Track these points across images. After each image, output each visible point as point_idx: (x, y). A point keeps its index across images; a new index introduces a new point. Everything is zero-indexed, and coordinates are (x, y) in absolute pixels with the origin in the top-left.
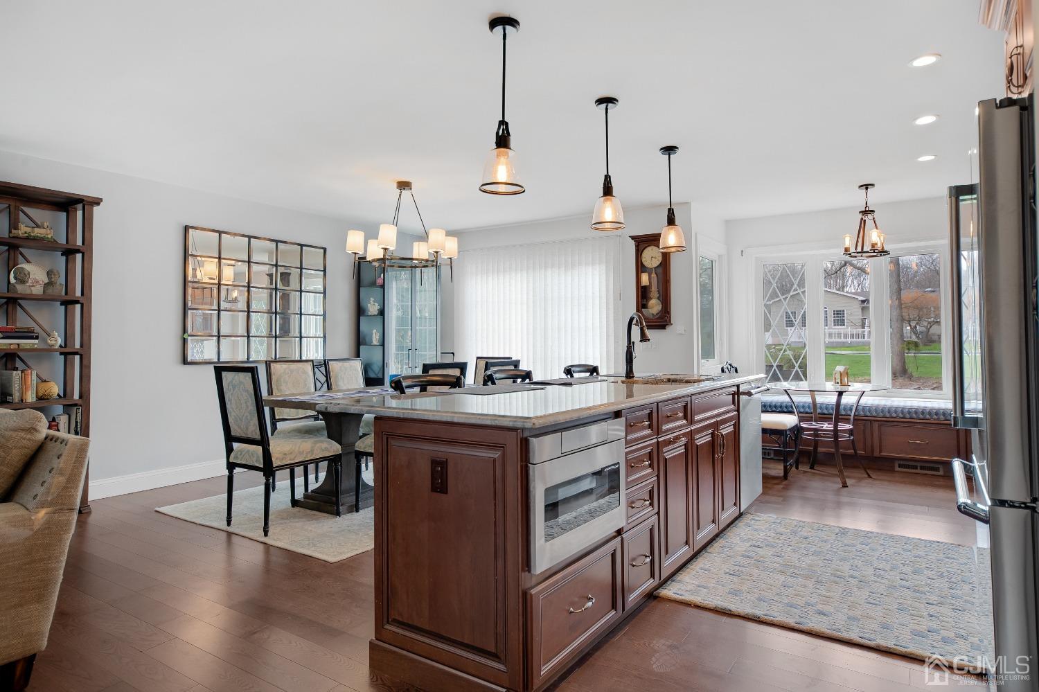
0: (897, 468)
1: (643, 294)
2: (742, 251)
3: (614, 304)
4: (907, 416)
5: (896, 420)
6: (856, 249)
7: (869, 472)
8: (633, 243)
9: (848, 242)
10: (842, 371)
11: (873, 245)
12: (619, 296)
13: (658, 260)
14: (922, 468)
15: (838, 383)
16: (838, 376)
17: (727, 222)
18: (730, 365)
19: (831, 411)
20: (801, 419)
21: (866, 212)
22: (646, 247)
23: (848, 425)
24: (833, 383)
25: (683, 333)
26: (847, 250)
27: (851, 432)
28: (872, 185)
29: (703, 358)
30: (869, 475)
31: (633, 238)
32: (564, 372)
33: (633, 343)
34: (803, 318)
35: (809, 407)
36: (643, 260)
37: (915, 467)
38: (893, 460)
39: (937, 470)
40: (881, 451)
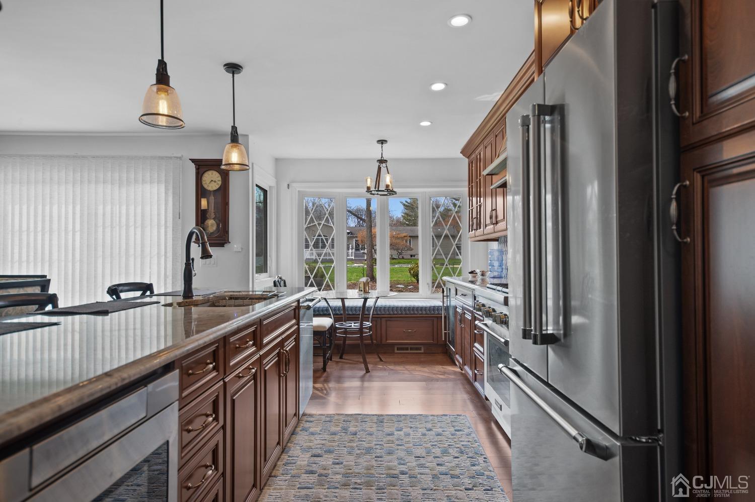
0: (396, 351)
1: (202, 216)
2: (288, 185)
3: (173, 223)
4: (404, 312)
5: (397, 316)
6: (375, 188)
7: (381, 356)
8: (192, 167)
9: (370, 183)
10: (365, 281)
11: (387, 186)
12: (179, 215)
13: (218, 184)
14: (411, 349)
15: (362, 291)
16: (362, 286)
17: (277, 160)
18: (280, 278)
19: (358, 313)
20: (336, 320)
21: (382, 161)
22: (206, 171)
23: (368, 323)
24: (357, 291)
25: (240, 250)
26: (368, 188)
27: (370, 328)
28: (386, 141)
29: (257, 273)
30: (381, 360)
31: (193, 161)
32: (108, 292)
33: (193, 260)
34: (332, 241)
35: (339, 310)
36: (203, 183)
37: (407, 349)
38: (393, 345)
39: (420, 349)
40: (386, 340)
